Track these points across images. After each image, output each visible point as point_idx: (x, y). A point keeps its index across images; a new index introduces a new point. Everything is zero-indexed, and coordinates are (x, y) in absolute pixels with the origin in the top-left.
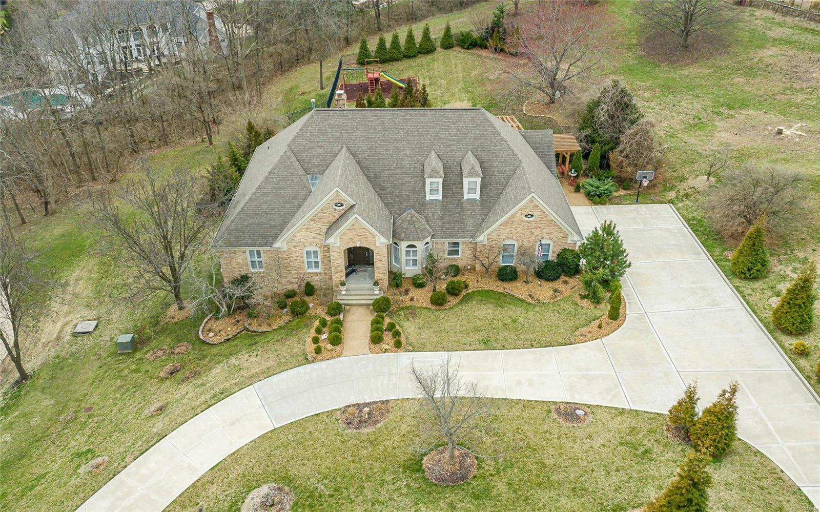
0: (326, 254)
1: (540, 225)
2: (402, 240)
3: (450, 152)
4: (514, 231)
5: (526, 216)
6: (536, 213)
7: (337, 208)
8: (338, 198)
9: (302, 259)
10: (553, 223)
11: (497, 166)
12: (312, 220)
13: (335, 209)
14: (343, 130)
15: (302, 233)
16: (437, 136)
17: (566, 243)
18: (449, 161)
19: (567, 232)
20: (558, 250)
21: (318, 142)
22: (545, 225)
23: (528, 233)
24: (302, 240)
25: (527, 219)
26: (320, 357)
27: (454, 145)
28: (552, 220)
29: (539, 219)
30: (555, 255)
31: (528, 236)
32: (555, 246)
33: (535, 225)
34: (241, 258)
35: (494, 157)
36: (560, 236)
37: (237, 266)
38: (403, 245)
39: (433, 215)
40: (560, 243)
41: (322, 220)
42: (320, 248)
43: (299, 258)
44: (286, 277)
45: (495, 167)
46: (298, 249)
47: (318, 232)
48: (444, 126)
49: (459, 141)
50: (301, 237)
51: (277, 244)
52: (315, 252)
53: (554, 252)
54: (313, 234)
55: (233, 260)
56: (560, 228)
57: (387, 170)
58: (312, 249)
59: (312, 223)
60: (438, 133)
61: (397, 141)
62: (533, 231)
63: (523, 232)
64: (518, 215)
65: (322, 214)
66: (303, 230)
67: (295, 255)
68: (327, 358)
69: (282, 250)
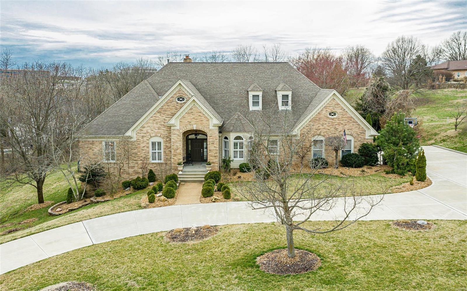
0: (168, 145)
1: (342, 122)
2: (231, 132)
3: (266, 84)
4: (321, 127)
5: (330, 114)
6: (338, 111)
7: (179, 102)
8: (180, 92)
9: (148, 150)
10: (353, 120)
11: (302, 92)
12: (159, 112)
13: (177, 103)
14: (188, 72)
15: (150, 125)
16: (256, 76)
17: (365, 139)
18: (266, 89)
19: (365, 128)
20: (359, 145)
21: (170, 79)
22: (346, 121)
23: (333, 129)
24: (149, 131)
25: (331, 117)
26: (153, 204)
27: (269, 80)
28: (351, 117)
29: (340, 116)
30: (356, 150)
31: (333, 132)
32: (356, 142)
33: (338, 121)
34: (98, 148)
35: (299, 87)
36: (359, 132)
37: (94, 157)
38: (232, 136)
39: (255, 120)
40: (360, 139)
41: (167, 112)
42: (163, 138)
43: (145, 148)
44: (133, 167)
45: (301, 92)
46: (145, 139)
47: (163, 123)
48: (261, 71)
49: (272, 78)
50: (148, 128)
51: (129, 133)
52: (159, 144)
53: (355, 147)
54: (158, 125)
55: (90, 151)
56: (359, 125)
57: (220, 94)
58: (156, 140)
59: (158, 115)
60: (257, 74)
61: (227, 78)
62: (337, 127)
63: (329, 128)
64: (324, 112)
65: (167, 107)
66: (151, 121)
67: (142, 145)
68: (159, 206)
69: (132, 140)
